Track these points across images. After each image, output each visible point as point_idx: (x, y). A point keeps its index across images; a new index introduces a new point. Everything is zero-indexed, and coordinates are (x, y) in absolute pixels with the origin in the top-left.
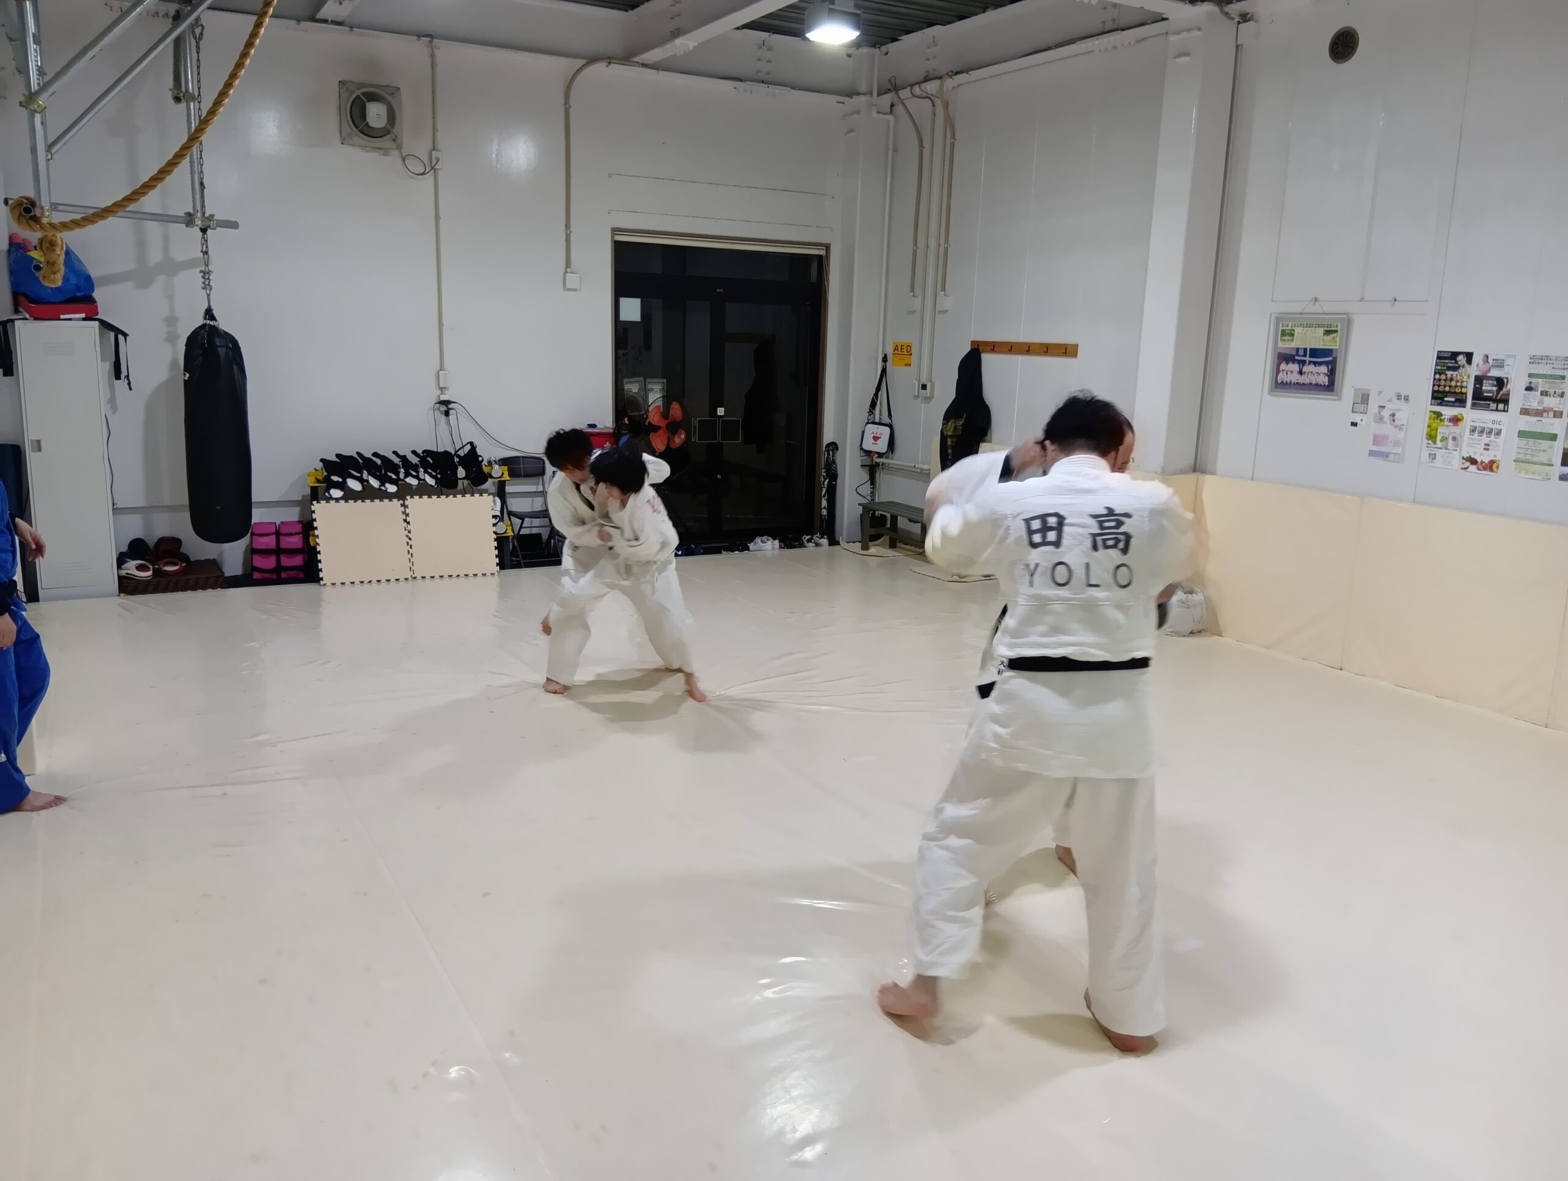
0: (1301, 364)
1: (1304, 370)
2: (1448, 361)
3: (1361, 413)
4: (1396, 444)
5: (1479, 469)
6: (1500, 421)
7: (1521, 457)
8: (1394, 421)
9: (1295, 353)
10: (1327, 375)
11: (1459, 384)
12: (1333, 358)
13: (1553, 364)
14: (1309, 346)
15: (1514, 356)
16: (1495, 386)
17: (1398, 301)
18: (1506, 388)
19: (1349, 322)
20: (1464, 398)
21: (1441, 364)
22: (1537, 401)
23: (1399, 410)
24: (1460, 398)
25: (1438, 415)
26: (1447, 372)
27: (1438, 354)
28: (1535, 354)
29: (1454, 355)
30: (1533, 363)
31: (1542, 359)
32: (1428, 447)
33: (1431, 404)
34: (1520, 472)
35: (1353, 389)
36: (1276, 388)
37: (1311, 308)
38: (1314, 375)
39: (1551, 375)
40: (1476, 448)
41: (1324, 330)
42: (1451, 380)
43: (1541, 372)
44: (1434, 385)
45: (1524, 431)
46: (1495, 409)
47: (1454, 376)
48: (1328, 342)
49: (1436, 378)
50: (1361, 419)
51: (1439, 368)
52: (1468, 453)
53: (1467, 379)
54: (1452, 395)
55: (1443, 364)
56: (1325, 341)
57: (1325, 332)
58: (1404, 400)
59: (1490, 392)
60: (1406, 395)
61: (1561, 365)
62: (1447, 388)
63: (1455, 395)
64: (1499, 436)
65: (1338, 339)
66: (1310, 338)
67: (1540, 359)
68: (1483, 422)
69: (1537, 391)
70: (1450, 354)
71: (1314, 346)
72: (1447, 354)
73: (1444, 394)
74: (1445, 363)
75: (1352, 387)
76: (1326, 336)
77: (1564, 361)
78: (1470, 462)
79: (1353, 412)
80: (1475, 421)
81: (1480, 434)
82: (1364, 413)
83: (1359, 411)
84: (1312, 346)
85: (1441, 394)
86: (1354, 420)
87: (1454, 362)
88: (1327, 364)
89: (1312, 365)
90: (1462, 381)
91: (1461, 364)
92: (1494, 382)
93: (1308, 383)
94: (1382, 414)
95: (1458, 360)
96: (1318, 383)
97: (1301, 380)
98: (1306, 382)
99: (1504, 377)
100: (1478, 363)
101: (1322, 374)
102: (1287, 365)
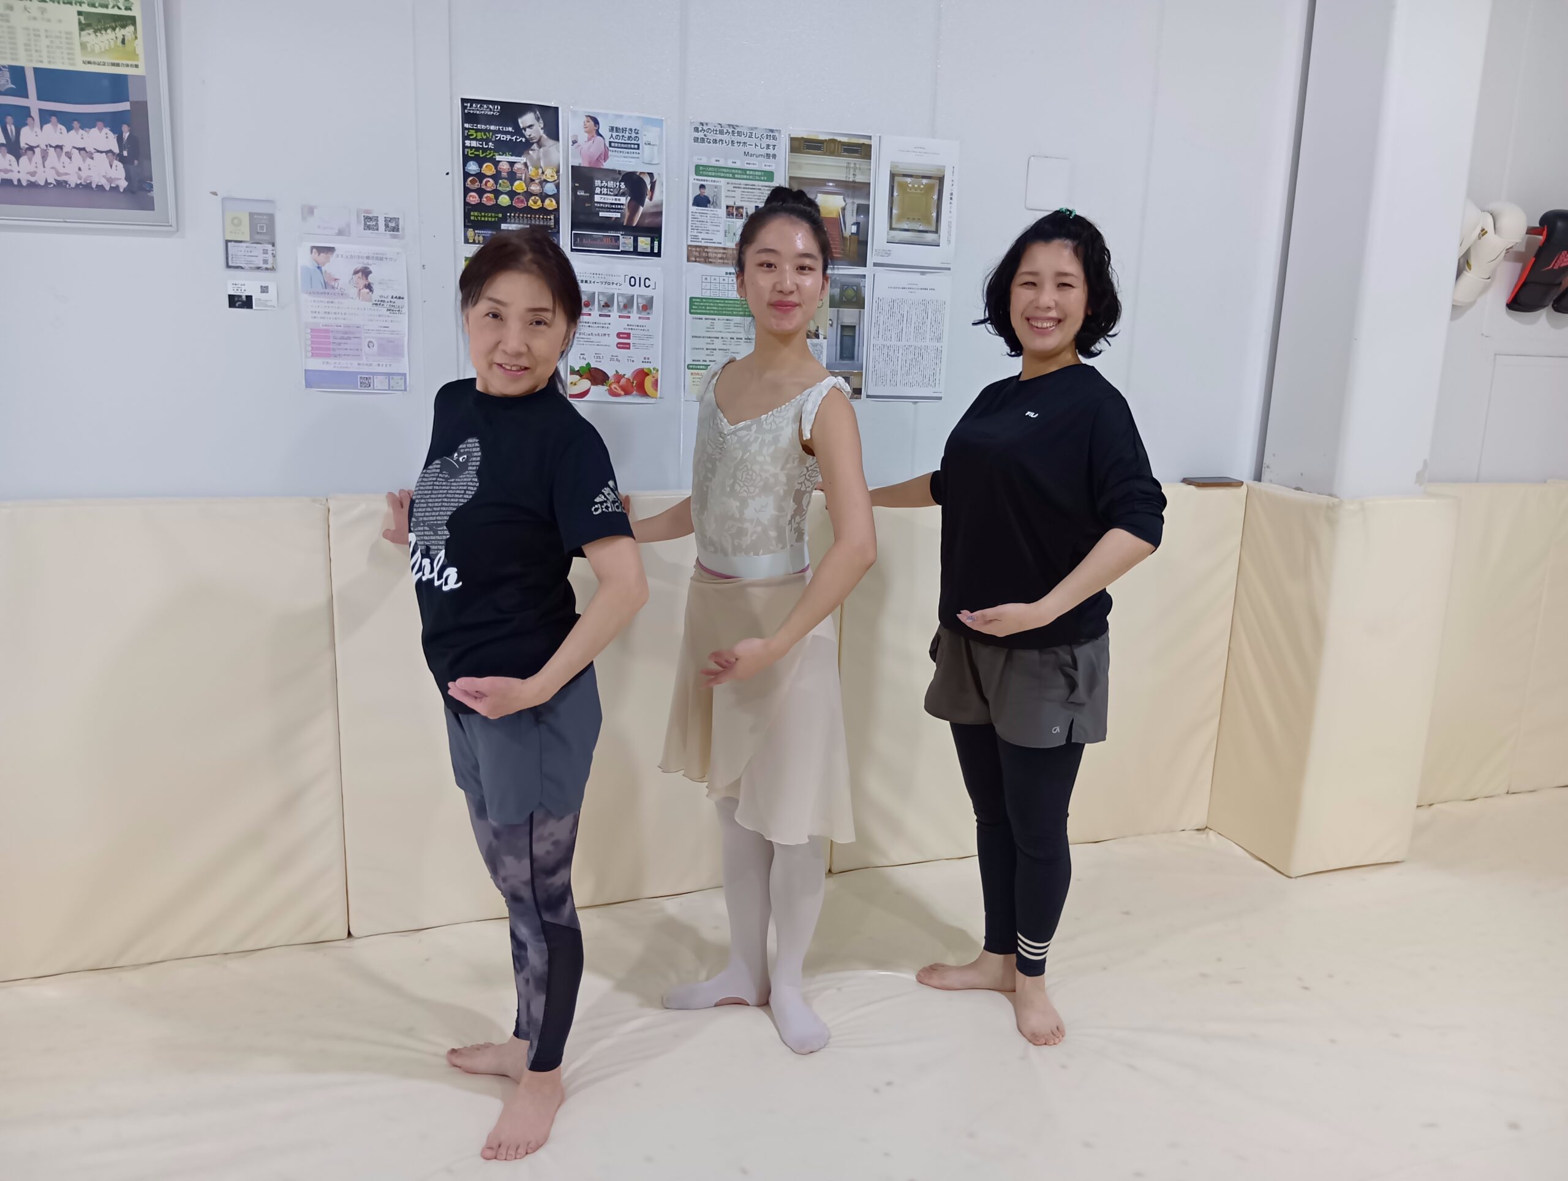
0: (9, 119)
2: (497, 126)
3: (259, 268)
4: (388, 350)
5: (613, 394)
6: (649, 280)
7: (702, 356)
8: (369, 287)
10: (120, 158)
11: (535, 188)
12: (132, 104)
13: (744, 143)
14: (28, 62)
15: (659, 123)
16: (623, 194)
18: (651, 199)
20: (552, 223)
21: (478, 136)
22: (722, 229)
23: (381, 259)
24: (541, 223)
27: (464, 108)
28: (702, 122)
29: (511, 112)
30: (703, 140)
31: (721, 132)
33: (466, 241)
35: (218, 199)
38: (69, 156)
39: (744, 171)
40: (598, 344)
41: (80, 13)
42: (512, 177)
43: (721, 164)
44: (467, 191)
45: (702, 299)
46: (632, 250)
47: (517, 166)
48: (102, 52)
49: (468, 173)
50: (261, 286)
51: (472, 145)
52: (583, 358)
53: (552, 176)
54: (521, 215)
55: (485, 135)
56: (93, 51)
57: (85, 19)
58: (387, 232)
59: (612, 208)
60: (391, 218)
61: (762, 147)
62: (504, 197)
63: (529, 216)
64: (649, 313)
65: (139, 46)
66: (29, 35)
67: (718, 132)
68: (606, 282)
69: (721, 208)
70: (499, 107)
71: (50, 62)
72: (490, 109)
73: (498, 214)
74: (487, 133)
75: (215, 194)
76: (91, 31)
77: (767, 138)
78: (589, 380)
79: (228, 266)
80: (589, 282)
81: (605, 312)
82: (267, 269)
83: (250, 262)
84: (41, 62)
85: (490, 215)
86: (235, 291)
87: (510, 129)
88: (114, 122)
89: (57, 126)
90: (542, 179)
91: (531, 136)
92: (620, 184)
93: (51, 183)
94: (328, 272)
95: (521, 126)
96: (88, 182)
97: (19, 172)
98: (46, 180)
99: (644, 173)
100: (576, 136)
101: (99, 154)
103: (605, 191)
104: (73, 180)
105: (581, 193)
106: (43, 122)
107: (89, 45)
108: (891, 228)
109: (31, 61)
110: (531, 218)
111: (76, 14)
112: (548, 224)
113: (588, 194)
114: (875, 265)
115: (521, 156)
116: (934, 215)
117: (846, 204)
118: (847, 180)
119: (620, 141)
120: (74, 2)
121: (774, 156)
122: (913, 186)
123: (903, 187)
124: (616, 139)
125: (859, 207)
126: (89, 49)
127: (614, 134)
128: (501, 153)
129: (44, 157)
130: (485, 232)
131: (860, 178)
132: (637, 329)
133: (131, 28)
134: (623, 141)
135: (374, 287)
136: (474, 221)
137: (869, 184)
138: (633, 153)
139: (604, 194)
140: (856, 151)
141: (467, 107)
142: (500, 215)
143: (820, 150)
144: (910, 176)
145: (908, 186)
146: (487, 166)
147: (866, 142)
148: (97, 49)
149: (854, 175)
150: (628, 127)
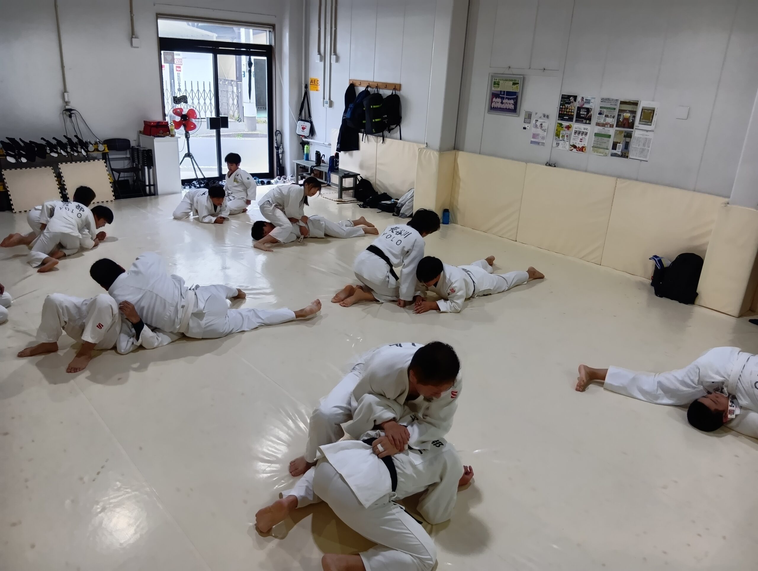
0: (502, 99)
1: (503, 102)
2: (566, 99)
3: (528, 123)
4: (543, 138)
5: (577, 150)
6: (587, 129)
7: (595, 145)
8: (542, 127)
9: (499, 93)
10: (514, 104)
11: (570, 111)
13: (611, 102)
14: (506, 90)
15: (594, 98)
16: (586, 112)
17: (546, 70)
18: (590, 113)
19: (524, 79)
21: (563, 101)
22: (603, 119)
23: (544, 122)
24: (570, 117)
25: (561, 125)
26: (566, 105)
27: (562, 96)
28: (603, 98)
29: (569, 97)
30: (602, 102)
31: (606, 100)
32: (556, 140)
33: (558, 120)
34: (594, 152)
35: (525, 111)
36: (491, 110)
37: (507, 72)
38: (508, 104)
39: (610, 108)
40: (576, 141)
41: (513, 83)
42: (567, 108)
43: (605, 106)
44: (560, 111)
45: (597, 133)
46: (585, 122)
47: (568, 106)
49: (560, 108)
50: (528, 126)
51: (562, 103)
52: (573, 143)
54: (567, 115)
56: (513, 88)
58: (546, 118)
59: (583, 115)
60: (548, 115)
61: (614, 103)
62: (565, 112)
64: (587, 135)
65: (519, 87)
66: (507, 86)
68: (580, 129)
69: (604, 115)
70: (567, 96)
71: (508, 90)
73: (564, 115)
76: (513, 85)
77: (615, 101)
78: (573, 147)
79: (524, 123)
80: (577, 128)
81: (579, 134)
85: (562, 115)
86: (524, 126)
87: (568, 100)
88: (514, 99)
90: (572, 109)
91: (572, 101)
92: (586, 110)
95: (570, 99)
97: (502, 106)
98: (504, 108)
99: (590, 108)
100: (579, 101)
101: (511, 104)
102: (496, 99)
103: (582, 111)
104: (508, 108)
105: (578, 112)
106: (506, 99)
108: (640, 121)
112: (572, 117)
114: (636, 129)
115: (569, 104)
116: (651, 119)
117: (631, 115)
122: (647, 112)
123: (644, 112)
125: (633, 116)
129: (505, 104)
131: (634, 110)
132: (584, 138)
133: (518, 85)
135: (543, 127)
136: (560, 116)
137: (636, 111)
140: (635, 104)
143: (628, 104)
144: (645, 110)
147: (637, 102)
149: (633, 109)
150: (588, 99)
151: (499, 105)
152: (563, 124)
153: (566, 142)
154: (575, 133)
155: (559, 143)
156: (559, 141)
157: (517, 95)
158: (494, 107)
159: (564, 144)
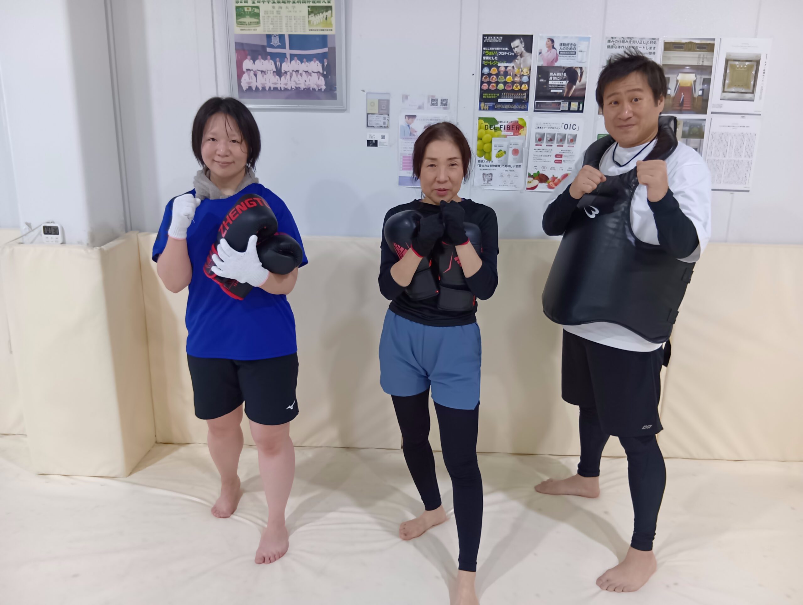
0: (278, 59)
3: (381, 127)
5: (550, 187)
6: (575, 125)
9: (265, 43)
11: (517, 79)
12: (329, 49)
14: (286, 32)
15: (588, 39)
16: (565, 80)
18: (580, 81)
20: (525, 97)
21: (491, 53)
24: (519, 98)
25: (492, 122)
27: (484, 39)
28: (613, 36)
29: (508, 39)
30: (612, 47)
31: (623, 42)
32: (480, 166)
33: (480, 109)
35: (364, 94)
38: (301, 75)
40: (545, 161)
41: (309, 7)
42: (506, 74)
44: (482, 83)
46: (567, 109)
47: (508, 68)
48: (317, 25)
49: (483, 73)
50: (382, 136)
51: (487, 59)
52: (536, 169)
53: (527, 72)
54: (509, 94)
55: (494, 53)
56: (313, 24)
57: (311, 9)
58: (442, 107)
59: (558, 87)
60: (444, 100)
61: (647, 48)
62: (501, 86)
63: (513, 94)
64: (574, 144)
65: (333, 20)
66: (287, 19)
67: (621, 42)
68: (551, 128)
70: (502, 38)
71: (295, 31)
72: (497, 40)
73: (497, 94)
74: (495, 52)
75: (363, 91)
76: (313, 15)
77: (651, 43)
78: (538, 180)
79: (368, 126)
80: (542, 128)
81: (550, 143)
82: (385, 127)
83: (377, 124)
84: (292, 31)
85: (493, 95)
86: (370, 138)
87: (507, 49)
88: (321, 58)
89: (297, 61)
90: (521, 74)
91: (517, 52)
92: (563, 74)
93: (293, 89)
94: (412, 128)
95: (512, 47)
96: (309, 87)
97: (281, 84)
98: (291, 88)
99: (577, 67)
100: (541, 50)
101: (314, 73)
102: (254, 63)
103: (555, 78)
104: (302, 87)
105: (541, 80)
106: (291, 59)
107: (312, 22)
108: (724, 91)
109: (288, 31)
110: (514, 95)
111: (307, 7)
112: (523, 98)
113: (545, 81)
114: (712, 113)
115: (511, 63)
116: (752, 83)
117: (697, 79)
118: (698, 64)
119: (565, 51)
120: (306, 2)
121: (654, 53)
122: (740, 66)
123: (733, 67)
124: (563, 49)
125: (703, 79)
126: (312, 23)
127: (562, 47)
128: (501, 62)
129: (291, 77)
130: (489, 104)
131: (706, 63)
132: (566, 153)
133: (330, 12)
134: (567, 51)
136: (485, 98)
137: (711, 67)
138: (572, 57)
139: (554, 80)
140: (705, 48)
141: (485, 39)
142: (498, 95)
143: (682, 48)
145: (736, 66)
146: (493, 70)
147: (711, 42)
148: (315, 23)
149: (703, 62)
150: (570, 43)
151: (271, 81)
152: (498, 120)
153: (512, 169)
154: (540, 140)
155: (491, 174)
156: (492, 168)
157: (330, 44)
158: (250, 88)
159: (509, 176)
